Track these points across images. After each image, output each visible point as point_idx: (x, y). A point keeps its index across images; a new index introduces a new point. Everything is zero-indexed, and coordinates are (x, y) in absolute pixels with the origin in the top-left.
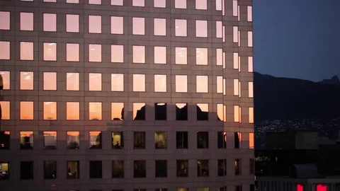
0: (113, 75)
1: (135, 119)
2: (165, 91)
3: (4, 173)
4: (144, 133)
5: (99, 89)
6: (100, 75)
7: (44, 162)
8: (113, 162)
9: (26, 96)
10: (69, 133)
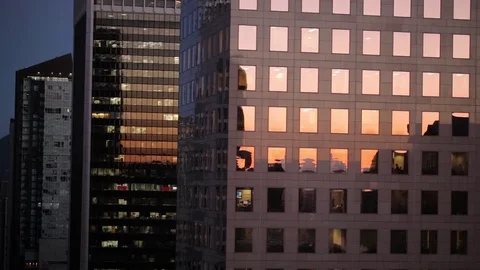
0: (395, 74)
1: (425, 134)
2: (468, 96)
3: (246, 203)
4: (437, 153)
5: (376, 91)
6: (378, 73)
7: (300, 190)
8: (393, 192)
9: (276, 99)
10: (334, 151)
